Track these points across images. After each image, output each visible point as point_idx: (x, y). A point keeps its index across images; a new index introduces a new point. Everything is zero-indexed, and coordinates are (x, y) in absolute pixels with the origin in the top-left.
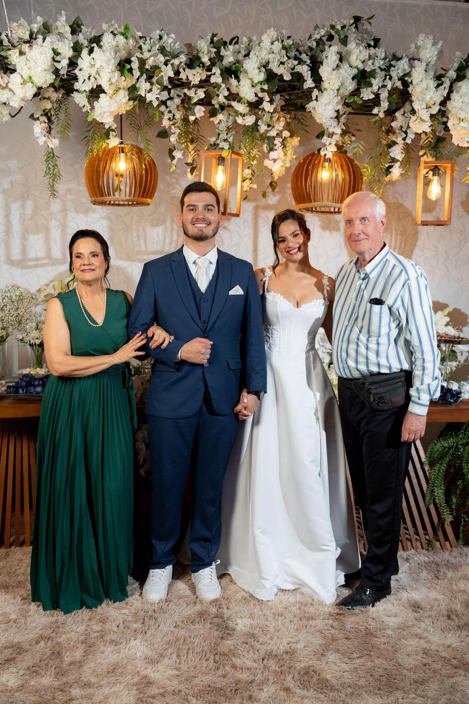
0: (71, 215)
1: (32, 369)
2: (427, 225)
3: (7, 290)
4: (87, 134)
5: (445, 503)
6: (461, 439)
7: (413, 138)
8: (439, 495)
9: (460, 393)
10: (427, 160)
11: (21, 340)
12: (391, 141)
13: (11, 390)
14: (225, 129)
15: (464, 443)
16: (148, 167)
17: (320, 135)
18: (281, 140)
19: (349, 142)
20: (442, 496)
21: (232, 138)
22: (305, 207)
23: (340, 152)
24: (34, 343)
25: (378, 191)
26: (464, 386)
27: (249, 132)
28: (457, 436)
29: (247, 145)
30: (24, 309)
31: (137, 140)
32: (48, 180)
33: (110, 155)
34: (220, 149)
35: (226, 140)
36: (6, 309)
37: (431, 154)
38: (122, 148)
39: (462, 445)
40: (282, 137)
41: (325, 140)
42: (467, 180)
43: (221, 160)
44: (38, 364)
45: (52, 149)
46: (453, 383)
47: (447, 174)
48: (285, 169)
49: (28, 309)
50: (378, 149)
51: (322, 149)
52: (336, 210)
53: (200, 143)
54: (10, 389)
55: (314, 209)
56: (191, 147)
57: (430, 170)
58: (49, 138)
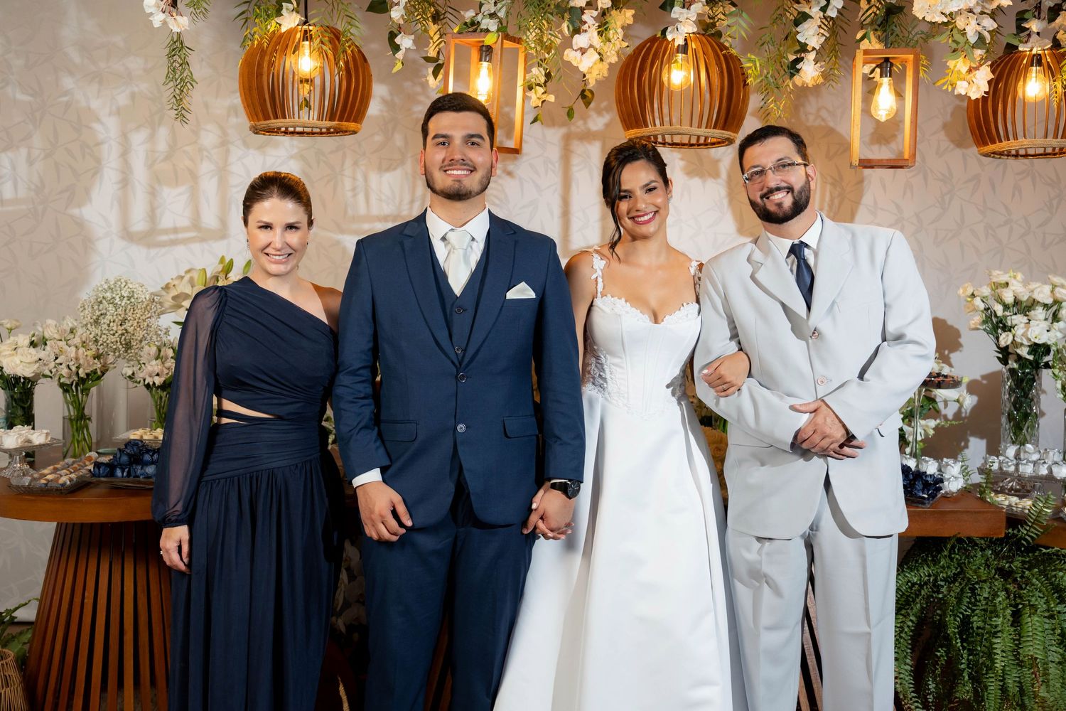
0: (236, 151)
1: (148, 429)
2: (872, 167)
3: (106, 287)
4: (244, 8)
5: (913, 692)
6: (945, 566)
7: (840, 7)
8: (902, 676)
9: (941, 481)
10: (871, 48)
11: (129, 377)
12: (799, 13)
13: (101, 472)
15: (949, 577)
16: (351, 65)
17: (668, 4)
18: (595, 13)
19: (723, 17)
20: (907, 679)
21: (504, 10)
22: (639, 135)
23: (703, 35)
24: (151, 383)
25: (776, 105)
26: (949, 467)
27: (536, 1)
28: (936, 562)
29: (532, 24)
30: (136, 322)
31: (332, 18)
32: (172, 90)
33: (284, 43)
34: (481, 30)
35: (493, 15)
36: (102, 322)
37: (879, 38)
38: (306, 32)
39: (945, 580)
40: (597, 10)
41: (677, 12)
42: (947, 82)
43: (486, 52)
44: (160, 422)
45: (179, 34)
46: (927, 462)
47: (907, 73)
48: (607, 66)
49: (144, 321)
50: (775, 27)
51: (669, 29)
52: (702, 141)
53: (448, 21)
54: (99, 468)
55: (660, 140)
56: (433, 28)
57: (877, 66)
58: (172, 16)
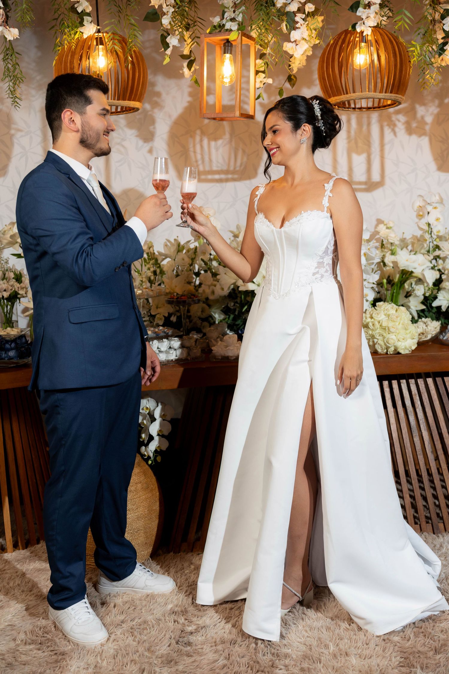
12: (444, 12)
14: (231, 5)
16: (135, 60)
17: (355, 7)
18: (304, 16)
19: (391, 15)
21: (241, 15)
22: (338, 101)
23: (380, 29)
27: (263, 7)
31: (119, 25)
32: (7, 84)
33: (85, 48)
34: (227, 30)
35: (233, 20)
38: (101, 38)
40: (304, 13)
41: (361, 11)
43: (228, 46)
44: (8, 323)
45: (10, 42)
48: (305, 58)
51: (358, 24)
52: (376, 105)
53: (198, 28)
56: (187, 34)
58: (7, 28)
